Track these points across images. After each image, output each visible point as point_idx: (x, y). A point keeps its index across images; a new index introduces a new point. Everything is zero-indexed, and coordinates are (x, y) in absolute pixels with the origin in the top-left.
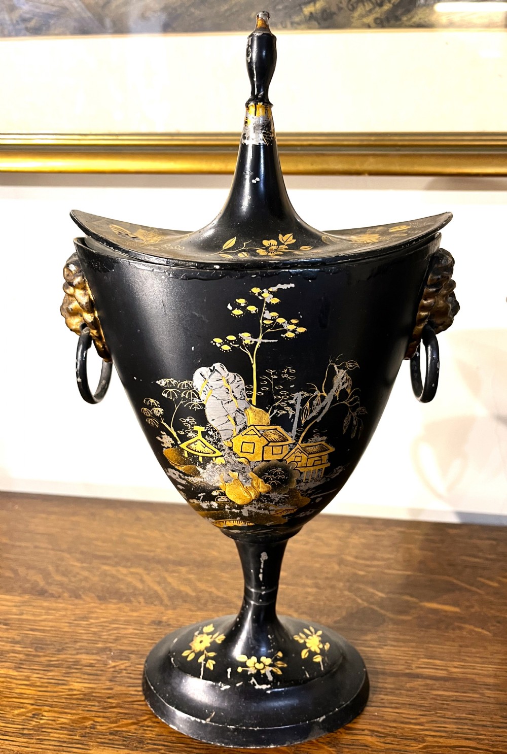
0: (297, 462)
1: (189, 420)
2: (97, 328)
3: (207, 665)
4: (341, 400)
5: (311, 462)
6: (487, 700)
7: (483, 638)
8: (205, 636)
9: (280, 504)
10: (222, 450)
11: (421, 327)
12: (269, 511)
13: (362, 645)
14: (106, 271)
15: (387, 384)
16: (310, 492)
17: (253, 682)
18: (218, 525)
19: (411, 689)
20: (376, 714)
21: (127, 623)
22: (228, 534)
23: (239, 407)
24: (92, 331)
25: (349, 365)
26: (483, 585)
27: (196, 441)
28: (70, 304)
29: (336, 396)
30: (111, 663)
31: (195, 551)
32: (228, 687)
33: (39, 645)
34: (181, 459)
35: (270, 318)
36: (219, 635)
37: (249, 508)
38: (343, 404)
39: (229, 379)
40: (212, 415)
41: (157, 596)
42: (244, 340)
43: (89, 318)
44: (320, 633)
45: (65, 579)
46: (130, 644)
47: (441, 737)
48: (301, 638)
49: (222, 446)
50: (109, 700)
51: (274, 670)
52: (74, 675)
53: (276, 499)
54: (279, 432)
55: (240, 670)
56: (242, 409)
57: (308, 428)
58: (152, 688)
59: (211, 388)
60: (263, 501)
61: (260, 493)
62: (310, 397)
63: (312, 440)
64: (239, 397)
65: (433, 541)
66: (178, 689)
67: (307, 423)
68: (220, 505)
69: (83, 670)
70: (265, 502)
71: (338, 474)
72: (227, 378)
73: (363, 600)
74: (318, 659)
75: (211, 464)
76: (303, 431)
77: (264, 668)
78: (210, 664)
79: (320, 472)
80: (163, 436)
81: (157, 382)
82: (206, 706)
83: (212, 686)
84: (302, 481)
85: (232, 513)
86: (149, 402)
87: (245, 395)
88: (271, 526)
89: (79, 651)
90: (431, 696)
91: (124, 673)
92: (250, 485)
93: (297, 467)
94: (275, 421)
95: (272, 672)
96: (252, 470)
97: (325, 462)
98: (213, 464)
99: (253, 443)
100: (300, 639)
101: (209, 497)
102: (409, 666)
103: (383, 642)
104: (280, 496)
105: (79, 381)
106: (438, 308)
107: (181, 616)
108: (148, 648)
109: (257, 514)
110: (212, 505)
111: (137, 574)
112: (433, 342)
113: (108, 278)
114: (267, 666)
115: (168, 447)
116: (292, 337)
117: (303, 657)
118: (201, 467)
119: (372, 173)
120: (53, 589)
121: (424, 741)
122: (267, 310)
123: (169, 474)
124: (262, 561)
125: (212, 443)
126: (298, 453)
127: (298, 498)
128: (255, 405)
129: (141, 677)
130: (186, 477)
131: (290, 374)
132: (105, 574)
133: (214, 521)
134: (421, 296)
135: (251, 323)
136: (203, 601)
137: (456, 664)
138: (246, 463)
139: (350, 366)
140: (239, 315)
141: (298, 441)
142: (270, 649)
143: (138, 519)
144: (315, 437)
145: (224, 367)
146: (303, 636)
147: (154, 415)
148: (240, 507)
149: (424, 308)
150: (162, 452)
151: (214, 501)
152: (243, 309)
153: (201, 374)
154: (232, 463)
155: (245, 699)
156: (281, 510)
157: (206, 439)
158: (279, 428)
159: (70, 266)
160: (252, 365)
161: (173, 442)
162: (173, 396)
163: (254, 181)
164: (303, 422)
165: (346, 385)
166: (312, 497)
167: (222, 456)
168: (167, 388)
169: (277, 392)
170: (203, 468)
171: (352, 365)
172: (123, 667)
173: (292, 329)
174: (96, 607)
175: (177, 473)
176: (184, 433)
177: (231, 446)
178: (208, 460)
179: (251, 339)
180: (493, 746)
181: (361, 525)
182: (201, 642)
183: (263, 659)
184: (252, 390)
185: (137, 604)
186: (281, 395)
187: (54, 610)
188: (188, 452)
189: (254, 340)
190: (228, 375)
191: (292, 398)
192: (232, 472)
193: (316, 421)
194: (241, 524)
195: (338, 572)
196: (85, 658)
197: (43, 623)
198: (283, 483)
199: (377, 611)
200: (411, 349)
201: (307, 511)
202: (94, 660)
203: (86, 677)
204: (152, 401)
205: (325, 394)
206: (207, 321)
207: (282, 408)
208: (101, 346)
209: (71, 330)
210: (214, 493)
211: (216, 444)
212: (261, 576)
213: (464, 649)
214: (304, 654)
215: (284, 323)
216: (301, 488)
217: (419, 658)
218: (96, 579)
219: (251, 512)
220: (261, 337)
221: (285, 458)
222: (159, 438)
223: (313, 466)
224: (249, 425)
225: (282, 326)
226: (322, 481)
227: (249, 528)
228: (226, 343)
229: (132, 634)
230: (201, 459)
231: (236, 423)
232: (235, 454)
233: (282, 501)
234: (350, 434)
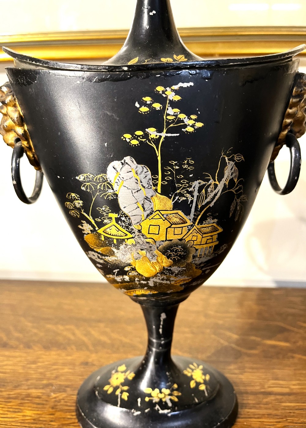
0: (193, 241)
1: (104, 209)
2: (27, 139)
3: (123, 397)
4: (229, 188)
5: (204, 240)
8: (120, 374)
9: (179, 276)
10: (133, 233)
11: (285, 132)
12: (170, 281)
13: (228, 373)
14: (29, 83)
16: (202, 265)
17: (158, 409)
18: (129, 294)
19: (267, 403)
20: (245, 423)
21: (64, 364)
22: (136, 301)
23: (147, 195)
24: (24, 143)
26: (301, 327)
27: (111, 226)
28: (5, 122)
29: (226, 185)
30: (53, 395)
32: (139, 413)
34: (99, 242)
35: (173, 114)
36: (130, 373)
37: (154, 279)
38: (231, 191)
39: (138, 170)
40: (123, 203)
41: (84, 344)
42: (150, 135)
43: (20, 130)
44: (201, 367)
45: (21, 335)
46: (67, 380)
49: (133, 229)
50: (52, 423)
51: (172, 398)
52: (27, 405)
53: (176, 271)
54: (180, 215)
55: (147, 399)
56: (149, 197)
57: (203, 212)
58: (83, 414)
59: (122, 179)
60: (166, 273)
61: (164, 267)
62: (205, 185)
63: (205, 222)
64: (146, 186)
66: (101, 415)
67: (203, 207)
68: (131, 278)
69: (33, 401)
70: (167, 274)
71: (223, 251)
72: (136, 170)
73: (224, 341)
74: (202, 387)
75: (124, 245)
76: (199, 215)
77: (165, 397)
78: (125, 396)
79: (211, 249)
80: (83, 224)
81: (77, 178)
83: (127, 412)
84: (197, 257)
85: (140, 284)
86: (71, 196)
87: (152, 184)
88: (171, 293)
90: (282, 408)
91: (62, 402)
92: (156, 261)
93: (193, 245)
94: (176, 206)
95: (171, 400)
96: (157, 248)
97: (215, 241)
98: (126, 245)
99: (158, 225)
100: (188, 373)
101: (122, 272)
102: (262, 386)
104: (179, 269)
105: (14, 184)
106: (298, 117)
107: (101, 358)
108: (79, 382)
109: (160, 284)
110: (125, 278)
111: (71, 329)
112: (296, 144)
113: (32, 90)
114: (167, 395)
115: (88, 234)
116: (191, 131)
117: (192, 387)
118: (115, 248)
120: (13, 343)
122: (170, 106)
123: (89, 256)
124: (162, 320)
125: (124, 227)
126: (195, 233)
127: (193, 270)
128: (160, 193)
129: (74, 404)
130: (103, 257)
131: (189, 165)
132: (48, 330)
133: (126, 291)
134: (287, 105)
135: (156, 119)
136: (116, 347)
137: (294, 382)
138: (152, 243)
139: (238, 159)
140: (146, 112)
141: (195, 223)
142: (168, 383)
144: (209, 220)
145: (133, 160)
146: (190, 371)
147: (75, 207)
148: (147, 279)
149: (290, 116)
150: (83, 238)
151: (126, 275)
152: (149, 106)
153: (113, 167)
154: (141, 243)
155: (152, 421)
156: (179, 280)
157: (119, 224)
158: (180, 212)
159: (2, 88)
160: (157, 157)
161: (92, 229)
162: (91, 188)
163: (151, 14)
164: (199, 207)
165: (234, 175)
166: (203, 269)
167: (133, 238)
168: (85, 182)
169: (179, 181)
170: (117, 249)
171: (239, 158)
172: (61, 398)
173: (191, 124)
174: (42, 354)
175: (96, 254)
176: (100, 220)
177: (140, 229)
178: (121, 241)
179: (156, 133)
182: (117, 378)
183: (164, 390)
184: (157, 179)
185: (71, 350)
186: (182, 184)
187: (13, 357)
188: (104, 235)
189: (159, 134)
190: (137, 167)
191: (190, 186)
192: (141, 251)
193: (210, 206)
194: (148, 292)
195: (205, 322)
196: (34, 392)
197: (5, 367)
198: (181, 258)
199: (235, 348)
201: (198, 280)
202: (41, 393)
203: (35, 406)
204: (73, 195)
205: (217, 183)
206: (118, 119)
207: (181, 195)
208: (32, 156)
209: (8, 144)
210: (126, 269)
211: (127, 227)
212: (161, 331)
213: (298, 372)
214: (193, 384)
215: (185, 118)
216: (196, 262)
217: (269, 380)
218: (42, 334)
219: (156, 282)
220: (165, 131)
221: (184, 238)
222: (80, 227)
223: (206, 243)
224: (155, 210)
225: (183, 121)
226: (212, 257)
227: (153, 295)
228: (135, 138)
229: (67, 372)
230: (115, 241)
231: (144, 209)
232: (143, 235)
233: (180, 273)
234: (235, 218)
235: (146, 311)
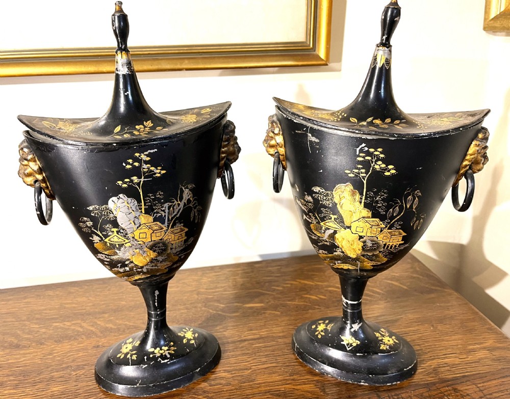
0: (169, 239)
1: (108, 226)
2: (45, 183)
4: (188, 204)
5: (176, 238)
6: (280, 343)
7: (277, 315)
8: (128, 344)
10: (129, 240)
11: (223, 162)
12: (158, 267)
13: (215, 332)
14: (49, 151)
15: (210, 192)
16: (178, 253)
17: (160, 360)
18: (129, 280)
19: (242, 347)
20: (226, 362)
21: (79, 351)
22: (135, 285)
23: (136, 216)
24: (42, 184)
25: (190, 186)
26: (274, 290)
27: (114, 237)
28: (25, 170)
29: (185, 203)
30: (74, 373)
31: (111, 304)
32: (146, 366)
33: (25, 374)
34: (106, 247)
35: (147, 168)
36: (137, 342)
37: (147, 267)
38: (189, 206)
40: (121, 222)
41: (93, 332)
42: (134, 181)
43: (40, 177)
44: (192, 329)
45: (31, 337)
47: (259, 365)
48: (182, 334)
49: (129, 237)
50: (77, 391)
51: (170, 352)
52: (52, 384)
53: (161, 260)
54: (158, 225)
55: (151, 356)
56: (138, 216)
57: (173, 221)
58: (102, 378)
59: (119, 207)
60: (154, 262)
61: (152, 258)
62: (172, 205)
64: (135, 210)
65: (247, 273)
66: (118, 374)
67: (172, 218)
68: (131, 269)
69: (57, 381)
71: (191, 242)
73: (213, 310)
74: (193, 342)
76: (171, 223)
77: (164, 352)
78: (134, 357)
79: (182, 242)
80: (93, 237)
81: (88, 208)
82: (136, 378)
83: (137, 367)
84: (173, 248)
85: (137, 271)
87: (138, 209)
88: (159, 275)
89: (52, 371)
90: (253, 348)
91: (82, 376)
92: (146, 255)
93: (169, 242)
94: (155, 220)
95: (169, 353)
96: (146, 247)
97: (184, 237)
98: (125, 247)
99: (145, 232)
101: (124, 265)
102: (240, 337)
103: (226, 329)
104: (163, 258)
105: (38, 213)
106: (230, 151)
107: (110, 340)
108: (94, 360)
109: (151, 269)
110: (126, 269)
111: (77, 323)
112: (230, 169)
113: (51, 155)
114: (166, 351)
115: (97, 243)
116: (159, 176)
117: (184, 342)
118: (118, 250)
119: (187, 69)
121: (251, 369)
122: (144, 164)
123: (98, 257)
124: (156, 296)
125: (123, 236)
126: (170, 234)
127: (172, 257)
128: (144, 213)
130: (109, 257)
131: (161, 195)
132: (57, 328)
133: (127, 278)
134: (221, 147)
135: (137, 172)
136: (122, 330)
137: (263, 330)
138: (142, 244)
140: (130, 168)
141: (169, 228)
142: (166, 342)
143: (70, 293)
144: (177, 225)
145: (125, 196)
146: (183, 333)
147: (87, 226)
148: (142, 267)
149: (223, 153)
150: (93, 246)
151: (127, 267)
152: (132, 164)
153: (112, 201)
154: (135, 245)
155: (157, 369)
156: (164, 265)
157: (119, 235)
158: (158, 223)
159: (23, 149)
160: (140, 193)
161: (100, 239)
162: (98, 214)
163: (126, 94)
164: (170, 218)
165: (190, 196)
166: (179, 256)
167: (129, 242)
168: (94, 211)
169: (155, 205)
172: (81, 373)
173: (158, 172)
174: (55, 347)
175: (103, 256)
176: (106, 233)
177: (133, 236)
178: (121, 245)
180: (284, 364)
181: (208, 272)
182: (126, 348)
183: (163, 348)
184: (141, 206)
185: (82, 340)
186: (157, 206)
187: (29, 354)
188: (109, 243)
189: (139, 180)
190: (128, 200)
191: (163, 207)
192: (135, 250)
193: (177, 217)
194: (143, 277)
195: (198, 299)
196: (56, 374)
197: (24, 362)
198: (163, 251)
199: (221, 314)
200: (220, 173)
201: (177, 264)
202: (63, 374)
203: (60, 383)
204: (85, 219)
205: (179, 202)
206: (113, 173)
207: (157, 213)
208: (49, 192)
209: (28, 185)
210: (127, 263)
211: (125, 236)
212: (156, 304)
213: (267, 323)
214: (185, 341)
215: (154, 169)
216: (173, 252)
217: (245, 332)
218: (51, 332)
219: (148, 269)
220: (143, 178)
221: (163, 238)
222: (91, 238)
223: (178, 239)
224: (142, 224)
225: (153, 171)
226: (184, 247)
227: (147, 278)
228: (124, 183)
229: (82, 356)
230: (117, 246)
231: (135, 224)
232: (136, 240)
233: (163, 261)
234: (195, 221)
235: (143, 291)
